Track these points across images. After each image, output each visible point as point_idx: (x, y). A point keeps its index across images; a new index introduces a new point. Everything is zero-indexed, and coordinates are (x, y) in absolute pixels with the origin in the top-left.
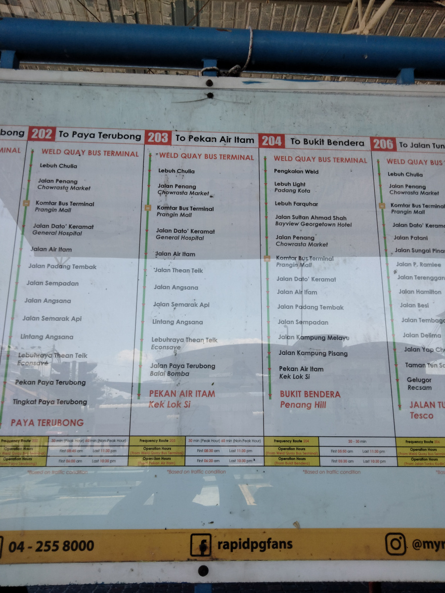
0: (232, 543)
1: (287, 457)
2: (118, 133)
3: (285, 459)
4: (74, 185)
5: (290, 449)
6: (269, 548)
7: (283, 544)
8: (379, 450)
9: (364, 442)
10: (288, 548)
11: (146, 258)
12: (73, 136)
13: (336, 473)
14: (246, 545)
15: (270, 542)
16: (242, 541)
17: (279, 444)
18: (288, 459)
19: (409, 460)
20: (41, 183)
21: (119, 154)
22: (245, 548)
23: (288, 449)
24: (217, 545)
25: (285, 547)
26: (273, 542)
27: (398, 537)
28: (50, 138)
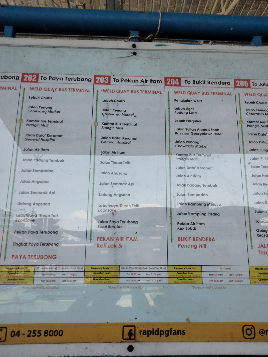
0: (148, 331)
1: (182, 278)
2: (78, 77)
3: (181, 279)
4: (50, 110)
5: (184, 273)
6: (171, 334)
7: (179, 332)
8: (239, 274)
9: (230, 269)
10: (183, 334)
11: (95, 155)
12: (49, 80)
13: (212, 288)
14: (157, 333)
15: (172, 331)
16: (154, 330)
17: (177, 270)
18: (183, 280)
19: (257, 280)
20: (30, 109)
21: (78, 90)
22: (156, 334)
23: (183, 273)
24: (139, 332)
25: (181, 334)
26: (173, 331)
27: (250, 327)
28: (35, 80)
